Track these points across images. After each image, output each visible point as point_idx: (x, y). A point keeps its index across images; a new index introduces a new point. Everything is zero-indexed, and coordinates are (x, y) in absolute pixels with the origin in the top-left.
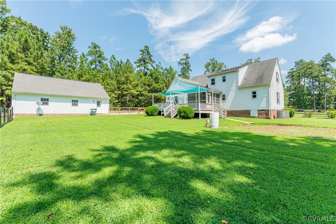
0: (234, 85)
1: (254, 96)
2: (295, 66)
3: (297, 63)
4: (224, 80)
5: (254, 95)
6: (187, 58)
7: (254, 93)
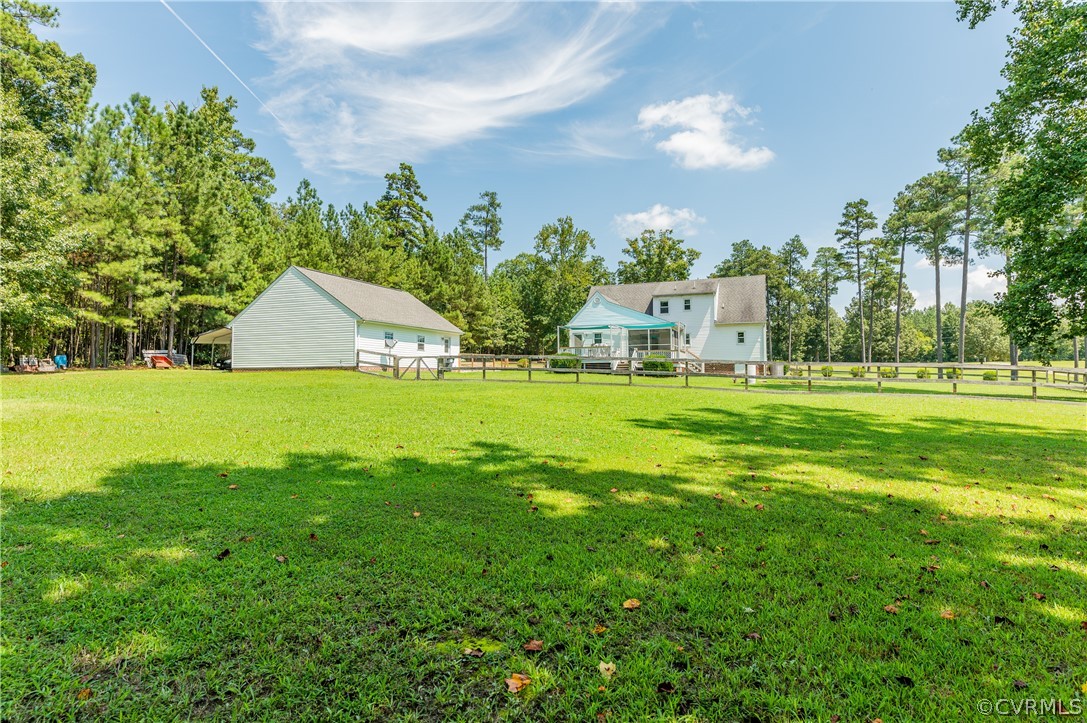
0: (708, 317)
1: (741, 341)
2: (733, 255)
3: (737, 248)
4: (687, 307)
5: (741, 337)
6: (492, 204)
7: (741, 334)
